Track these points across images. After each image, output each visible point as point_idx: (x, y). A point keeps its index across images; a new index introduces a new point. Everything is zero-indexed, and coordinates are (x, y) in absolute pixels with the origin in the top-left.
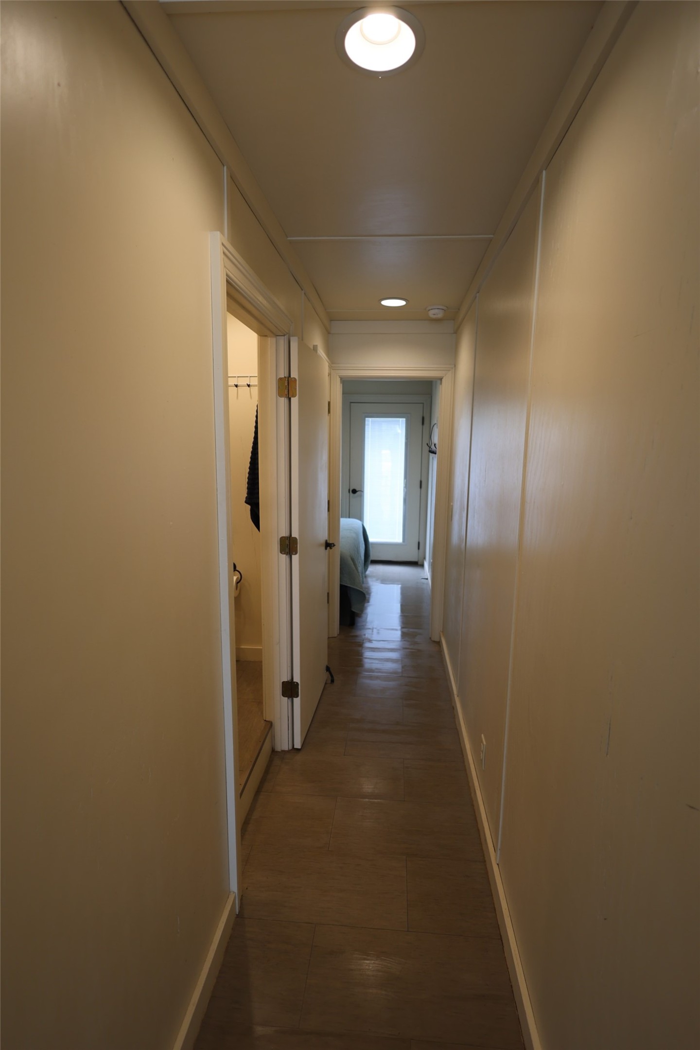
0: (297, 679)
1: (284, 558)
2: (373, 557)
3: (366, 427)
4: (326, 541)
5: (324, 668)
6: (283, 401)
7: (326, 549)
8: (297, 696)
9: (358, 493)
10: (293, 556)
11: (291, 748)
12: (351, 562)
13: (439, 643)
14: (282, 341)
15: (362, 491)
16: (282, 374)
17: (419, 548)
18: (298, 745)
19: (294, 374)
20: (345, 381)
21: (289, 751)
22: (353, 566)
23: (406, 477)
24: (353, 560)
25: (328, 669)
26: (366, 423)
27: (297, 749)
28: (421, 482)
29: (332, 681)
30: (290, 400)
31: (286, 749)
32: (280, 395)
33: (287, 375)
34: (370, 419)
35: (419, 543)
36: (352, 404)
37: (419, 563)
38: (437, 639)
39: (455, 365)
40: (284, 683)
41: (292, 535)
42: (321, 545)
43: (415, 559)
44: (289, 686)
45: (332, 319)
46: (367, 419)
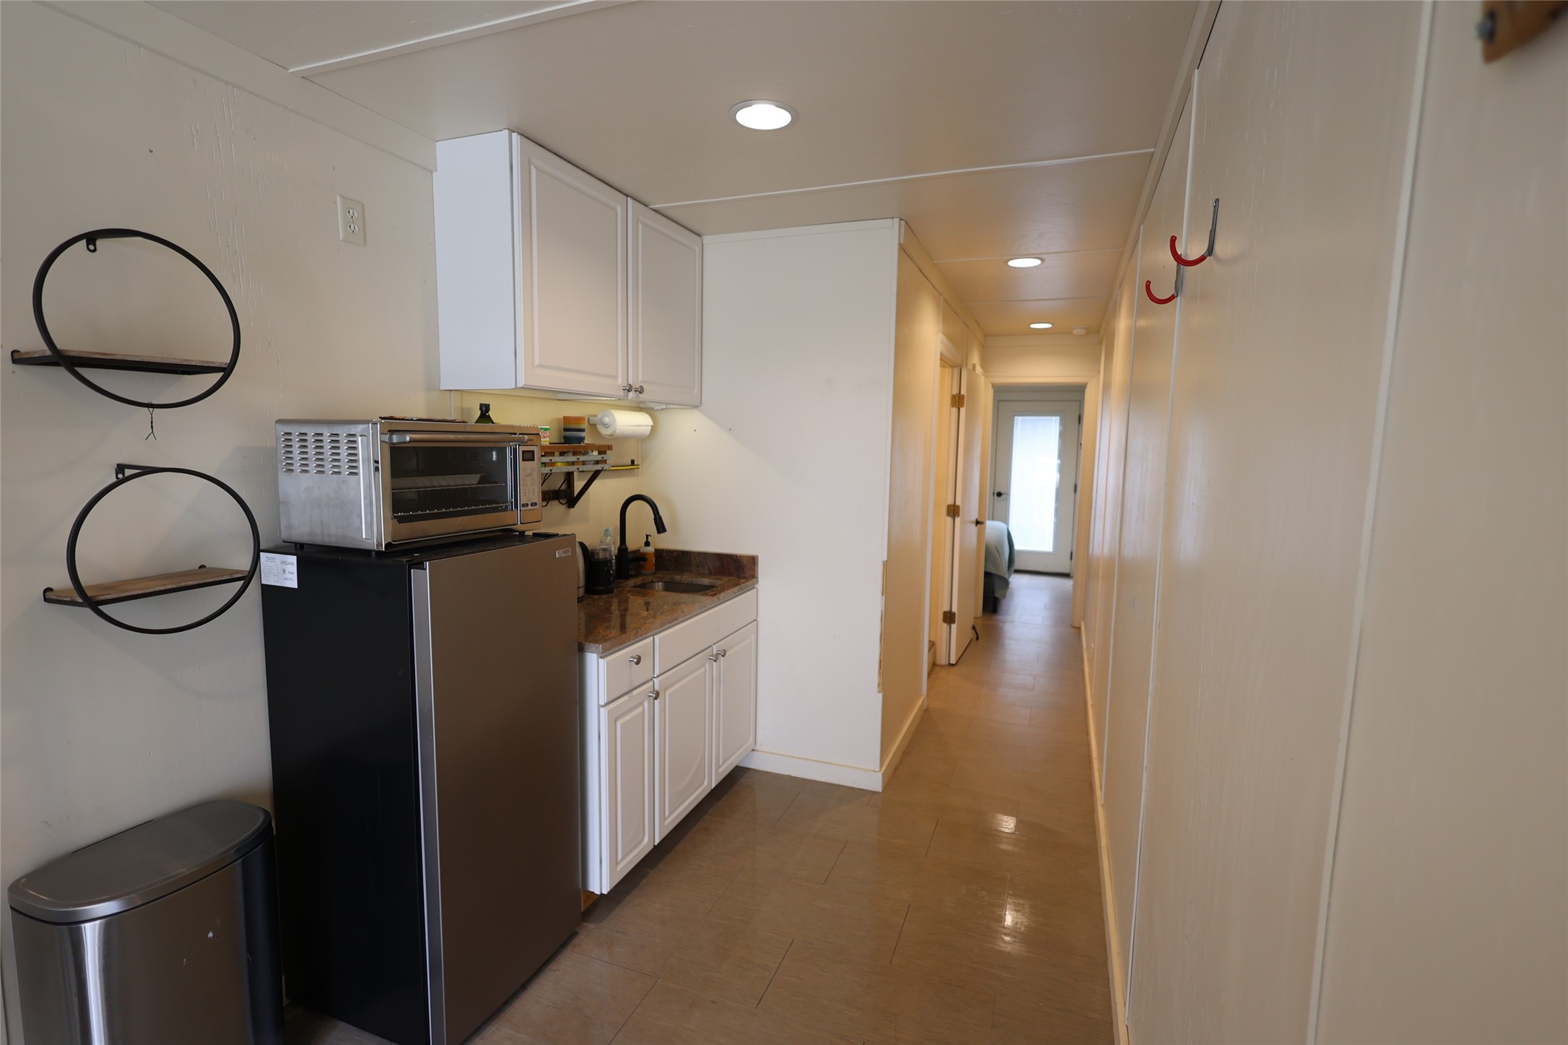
0: (955, 610)
1: (949, 520)
2: (1017, 566)
3: (1015, 426)
4: (977, 520)
5: (971, 627)
6: (955, 410)
7: (976, 525)
8: (954, 623)
9: (1003, 497)
10: (956, 519)
11: (947, 663)
12: (996, 552)
13: (1079, 628)
14: (956, 371)
15: (1008, 494)
16: (955, 392)
17: (1071, 558)
18: (953, 661)
19: (963, 392)
20: (996, 387)
21: (946, 665)
22: (997, 555)
24: (998, 551)
25: (974, 628)
26: (1015, 422)
27: (953, 665)
28: (1076, 485)
29: (977, 638)
30: (959, 409)
31: (944, 663)
32: (953, 405)
33: (958, 393)
34: (1019, 418)
35: (1072, 553)
36: (1000, 403)
37: (1070, 576)
38: (1077, 626)
39: (1099, 372)
40: (945, 613)
41: (957, 504)
42: (972, 522)
43: (1066, 570)
44: (948, 615)
45: (986, 336)
46: (1016, 418)
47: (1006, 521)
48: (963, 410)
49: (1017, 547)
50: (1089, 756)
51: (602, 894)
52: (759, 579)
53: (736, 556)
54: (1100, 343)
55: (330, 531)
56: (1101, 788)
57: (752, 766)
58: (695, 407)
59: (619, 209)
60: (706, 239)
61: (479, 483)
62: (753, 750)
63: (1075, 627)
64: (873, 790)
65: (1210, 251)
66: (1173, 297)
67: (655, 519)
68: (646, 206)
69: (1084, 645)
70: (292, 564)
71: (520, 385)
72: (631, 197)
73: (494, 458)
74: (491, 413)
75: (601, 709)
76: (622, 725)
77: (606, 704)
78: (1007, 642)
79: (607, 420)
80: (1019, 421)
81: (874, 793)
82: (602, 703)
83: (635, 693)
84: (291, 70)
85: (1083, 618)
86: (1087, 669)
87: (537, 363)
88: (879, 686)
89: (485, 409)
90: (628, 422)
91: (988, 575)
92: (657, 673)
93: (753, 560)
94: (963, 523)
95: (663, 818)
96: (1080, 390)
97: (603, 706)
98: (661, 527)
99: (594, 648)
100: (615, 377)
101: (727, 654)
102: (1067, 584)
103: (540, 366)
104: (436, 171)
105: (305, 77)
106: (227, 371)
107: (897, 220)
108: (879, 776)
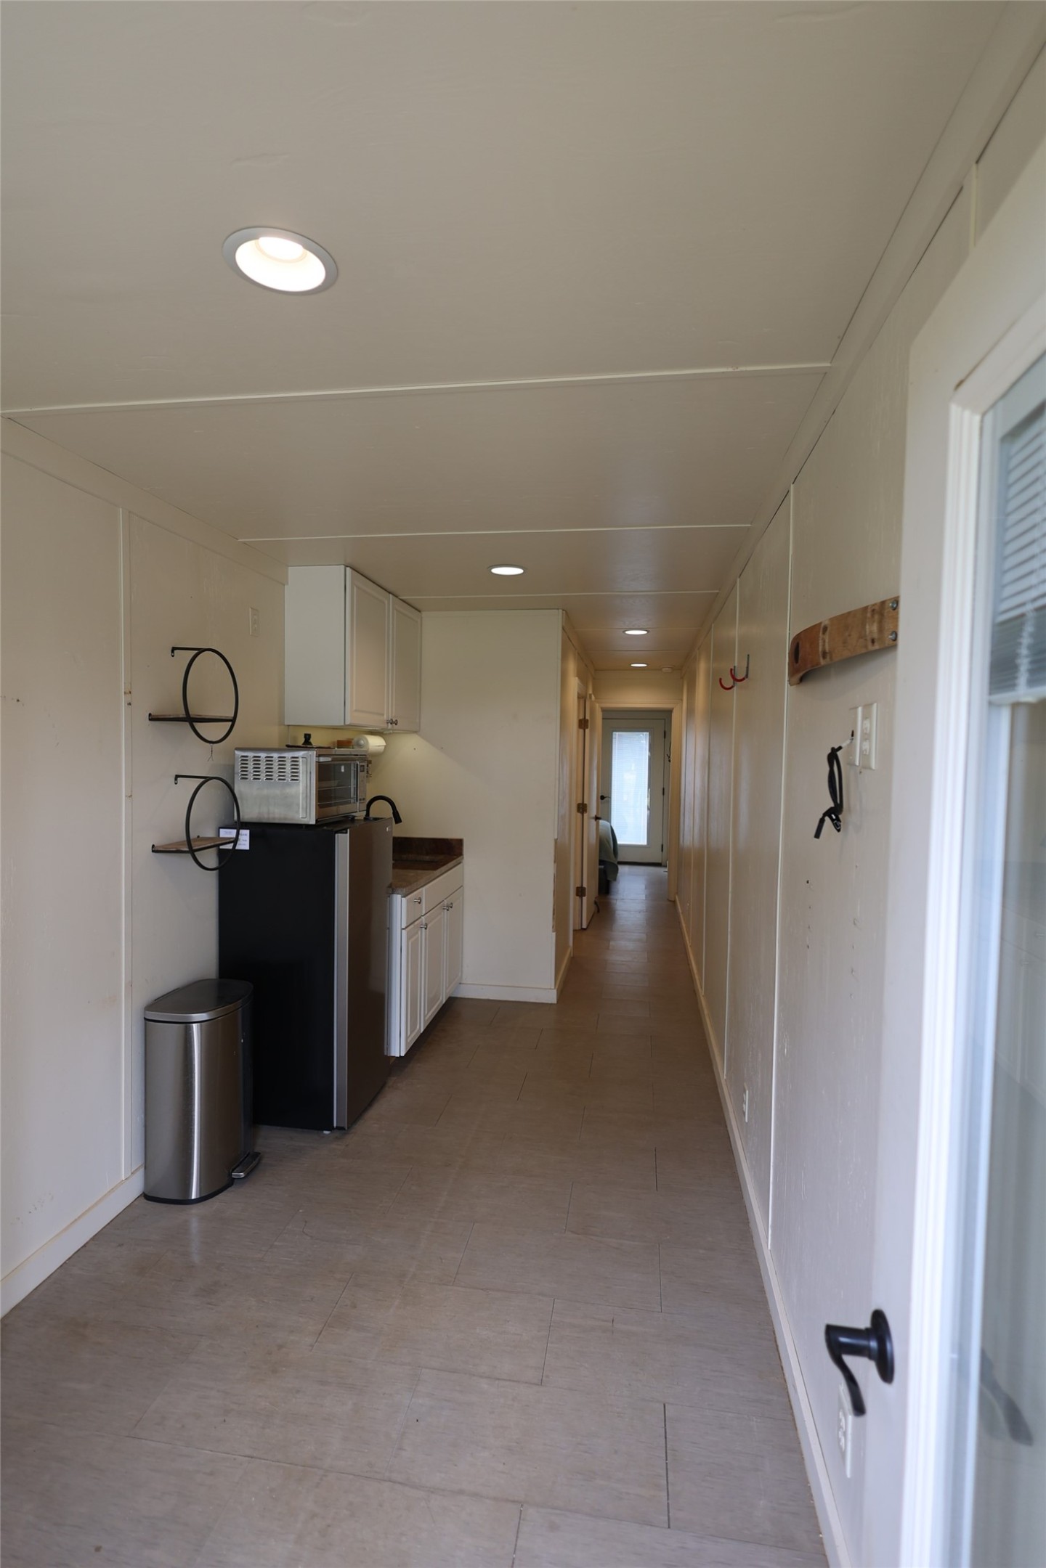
0: (585, 885)
1: (579, 815)
2: (620, 858)
3: (614, 740)
4: (596, 817)
6: (582, 731)
7: (596, 822)
8: (585, 896)
9: (606, 799)
10: (585, 815)
11: (581, 927)
13: (674, 902)
14: (583, 702)
15: (610, 797)
16: (581, 717)
17: (662, 850)
18: (584, 926)
19: (587, 717)
20: (604, 710)
21: (580, 930)
23: (650, 786)
24: (607, 843)
25: (595, 903)
26: (614, 736)
27: (585, 929)
28: (664, 789)
29: (598, 911)
30: (585, 731)
31: (577, 928)
32: (580, 727)
33: (584, 718)
34: (617, 733)
35: (662, 846)
36: (604, 721)
37: (663, 864)
38: (673, 899)
39: (682, 700)
40: (577, 888)
41: (585, 802)
42: (593, 818)
43: (659, 861)
44: (580, 890)
45: (596, 670)
46: (614, 733)
47: (610, 822)
48: (587, 731)
49: (619, 842)
50: (690, 971)
51: (400, 1056)
52: (465, 856)
53: (447, 840)
54: (682, 678)
55: (277, 813)
56: (701, 988)
57: (459, 996)
58: (415, 732)
59: (386, 602)
60: (424, 614)
61: (338, 786)
62: (460, 983)
63: (671, 901)
64: (550, 1002)
65: (747, 676)
66: (732, 687)
67: (393, 813)
68: (397, 597)
69: (680, 911)
70: (246, 835)
71: (347, 723)
72: (393, 594)
73: (343, 770)
74: (311, 740)
75: (403, 931)
76: (412, 944)
77: (406, 927)
78: (617, 912)
79: (362, 742)
80: (616, 735)
81: (551, 1004)
82: (403, 927)
83: (416, 923)
84: (240, 540)
85: (677, 893)
86: (684, 925)
87: (354, 708)
88: (553, 927)
89: (307, 737)
90: (375, 743)
91: (601, 862)
92: (424, 912)
93: (460, 842)
94: (589, 818)
95: (425, 1016)
96: (670, 712)
97: (403, 929)
98: (397, 819)
99: (399, 892)
100: (383, 715)
101: (454, 905)
102: (662, 871)
103: (356, 711)
104: (288, 584)
105: (245, 543)
106: (233, 720)
107: (561, 611)
108: (555, 991)
